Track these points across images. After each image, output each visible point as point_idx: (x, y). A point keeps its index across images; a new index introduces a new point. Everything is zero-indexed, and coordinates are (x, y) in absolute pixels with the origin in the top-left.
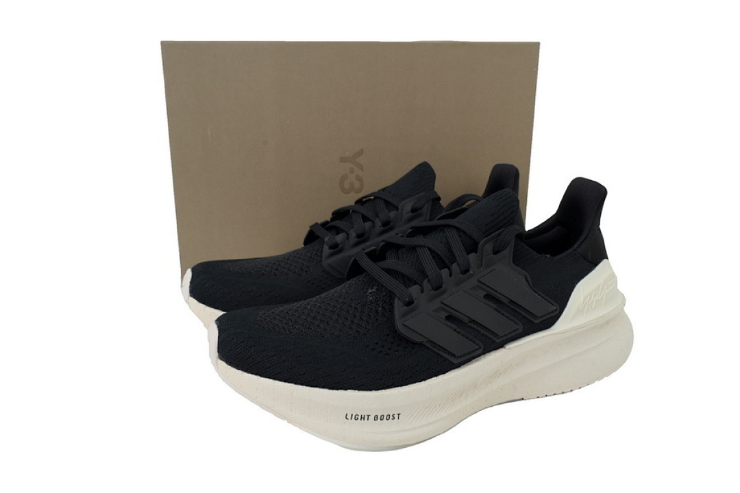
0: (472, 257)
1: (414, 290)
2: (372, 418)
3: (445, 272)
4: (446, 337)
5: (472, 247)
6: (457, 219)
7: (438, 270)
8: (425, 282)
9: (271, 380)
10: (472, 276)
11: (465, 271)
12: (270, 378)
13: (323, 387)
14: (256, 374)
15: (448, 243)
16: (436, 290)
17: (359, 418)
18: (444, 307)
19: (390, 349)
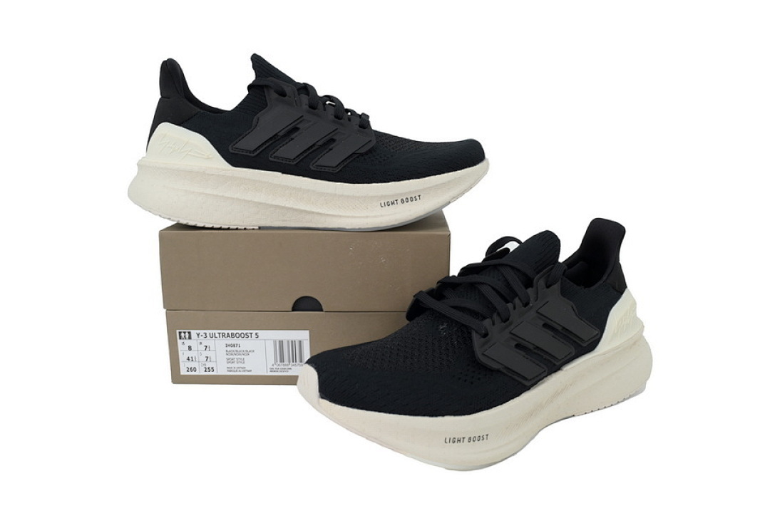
0: (530, 291)
1: (487, 322)
2: (466, 440)
3: (510, 305)
4: (519, 363)
5: (528, 283)
6: (504, 259)
7: (504, 303)
8: (495, 316)
9: (377, 413)
10: (531, 307)
11: (526, 305)
12: (375, 411)
13: (424, 415)
14: (362, 409)
15: (506, 280)
16: (505, 322)
17: (456, 440)
18: (513, 337)
19: (473, 377)
